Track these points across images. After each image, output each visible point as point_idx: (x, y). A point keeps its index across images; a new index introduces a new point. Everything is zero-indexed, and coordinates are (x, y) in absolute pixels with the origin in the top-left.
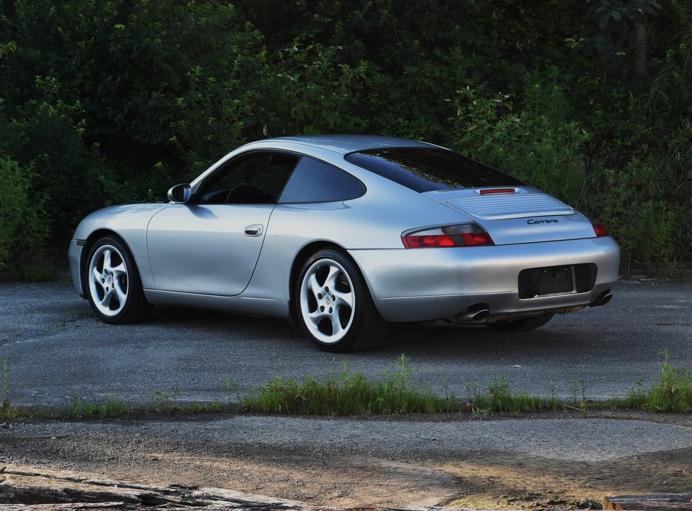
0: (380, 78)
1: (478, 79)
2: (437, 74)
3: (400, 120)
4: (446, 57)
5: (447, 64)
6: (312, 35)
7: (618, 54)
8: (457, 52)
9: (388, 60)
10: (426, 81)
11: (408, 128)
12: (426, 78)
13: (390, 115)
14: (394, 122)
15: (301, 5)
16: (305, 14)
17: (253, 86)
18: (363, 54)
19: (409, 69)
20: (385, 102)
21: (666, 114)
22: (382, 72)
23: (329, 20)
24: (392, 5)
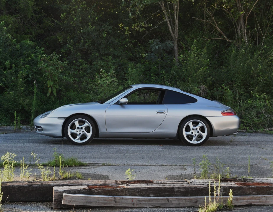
0: (85, 66)
1: (116, 66)
2: (102, 65)
3: (89, 79)
4: (107, 59)
5: (107, 61)
6: (65, 51)
7: (158, 59)
8: (110, 58)
9: (89, 60)
10: (98, 67)
11: (91, 82)
12: (99, 66)
13: (87, 78)
14: (87, 80)
15: (60, 41)
16: (62, 44)
17: (34, 67)
18: (80, 58)
19: (94, 63)
20: (85, 73)
21: (176, 79)
22: (86, 64)
23: (71, 46)
24: (91, 42)
